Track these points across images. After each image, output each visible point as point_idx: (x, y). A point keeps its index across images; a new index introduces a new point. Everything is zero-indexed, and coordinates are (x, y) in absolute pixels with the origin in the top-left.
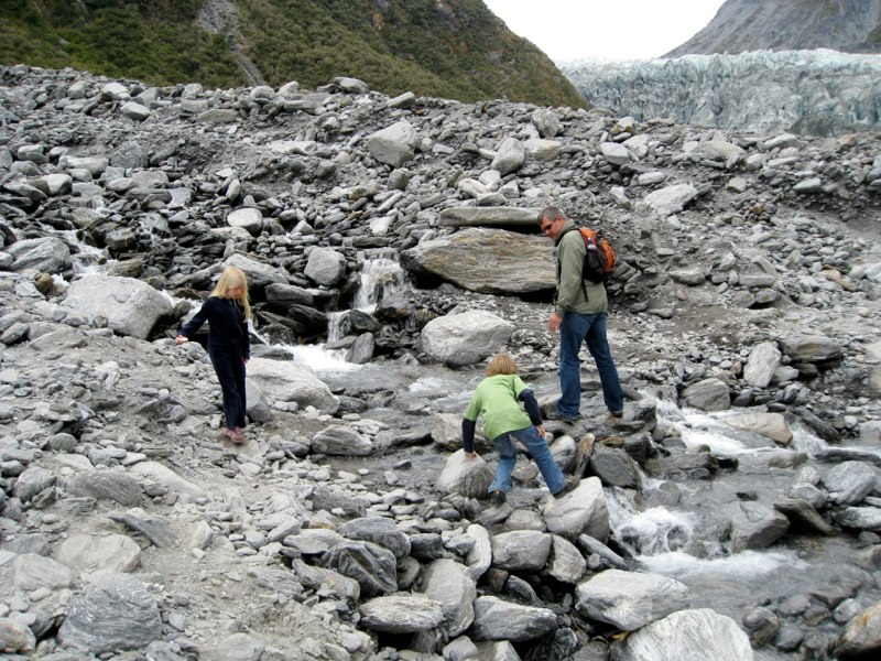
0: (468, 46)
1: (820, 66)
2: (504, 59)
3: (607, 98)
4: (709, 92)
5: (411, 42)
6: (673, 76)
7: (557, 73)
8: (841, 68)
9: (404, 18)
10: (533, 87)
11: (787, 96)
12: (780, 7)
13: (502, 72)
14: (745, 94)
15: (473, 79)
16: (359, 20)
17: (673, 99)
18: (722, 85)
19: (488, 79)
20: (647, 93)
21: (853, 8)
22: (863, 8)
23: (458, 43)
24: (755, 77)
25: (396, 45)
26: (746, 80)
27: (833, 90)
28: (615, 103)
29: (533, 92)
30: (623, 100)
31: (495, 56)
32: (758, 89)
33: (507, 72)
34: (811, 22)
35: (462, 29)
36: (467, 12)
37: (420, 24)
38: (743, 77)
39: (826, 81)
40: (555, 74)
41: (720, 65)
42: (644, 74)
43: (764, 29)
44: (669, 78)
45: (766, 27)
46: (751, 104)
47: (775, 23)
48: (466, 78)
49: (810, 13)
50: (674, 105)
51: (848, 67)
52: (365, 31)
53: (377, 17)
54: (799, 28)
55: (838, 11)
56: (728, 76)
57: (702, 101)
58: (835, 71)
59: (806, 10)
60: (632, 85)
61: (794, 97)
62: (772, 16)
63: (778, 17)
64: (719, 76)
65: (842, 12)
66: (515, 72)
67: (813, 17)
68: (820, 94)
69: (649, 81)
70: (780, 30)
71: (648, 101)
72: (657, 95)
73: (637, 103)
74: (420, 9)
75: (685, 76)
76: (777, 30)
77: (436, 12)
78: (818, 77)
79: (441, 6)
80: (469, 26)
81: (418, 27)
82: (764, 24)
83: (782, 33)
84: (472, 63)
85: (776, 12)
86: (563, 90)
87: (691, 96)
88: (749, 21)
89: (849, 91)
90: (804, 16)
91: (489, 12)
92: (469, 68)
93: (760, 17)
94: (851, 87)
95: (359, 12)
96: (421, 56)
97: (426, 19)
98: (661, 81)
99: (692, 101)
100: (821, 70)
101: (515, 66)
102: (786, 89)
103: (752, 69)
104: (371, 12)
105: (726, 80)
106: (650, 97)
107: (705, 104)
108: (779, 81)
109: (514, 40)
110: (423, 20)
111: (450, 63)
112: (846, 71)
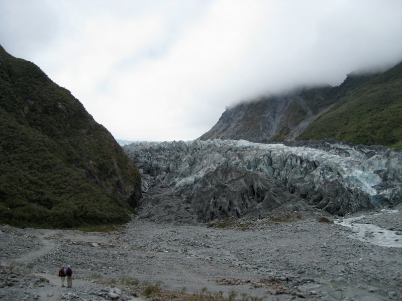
0: (71, 125)
1: (238, 146)
2: (88, 133)
3: (145, 157)
4: (189, 155)
5: (40, 121)
6: (174, 148)
7: (115, 141)
8: (246, 148)
9: (40, 110)
10: (99, 147)
11: (220, 158)
12: (237, 125)
13: (86, 139)
14: (204, 157)
15: (70, 141)
16: (15, 108)
17: (173, 158)
18: (196, 153)
19: (78, 142)
20: (161, 154)
21: (266, 127)
22: (270, 128)
23: (66, 124)
24: (210, 150)
25: (33, 121)
26: (206, 151)
27: (240, 156)
28: (148, 159)
29: (98, 149)
30: (152, 158)
31: (84, 131)
32: (209, 155)
33: (88, 139)
34: (248, 132)
35: (69, 118)
36: (73, 110)
37: (48, 113)
38: (205, 150)
39: (238, 152)
40: (112, 142)
41: (196, 144)
42: (162, 146)
43: (230, 134)
44: (173, 149)
45: (231, 133)
46: (205, 161)
47: (235, 132)
48: (67, 140)
49: (249, 129)
50: (173, 161)
51: (249, 147)
52: (17, 114)
53: (26, 108)
54: (244, 134)
55: (260, 128)
56: (199, 149)
57: (185, 159)
58: (244, 148)
59: (247, 127)
60: (157, 151)
61: (223, 159)
62: (234, 129)
63: (236, 129)
64: (195, 149)
65: (261, 129)
66: (93, 140)
67: (250, 130)
68: (234, 158)
69: (164, 150)
70: (237, 135)
71: (161, 158)
72: (166, 156)
73: (157, 159)
74: (50, 107)
75: (179, 148)
76: (235, 135)
77: (58, 109)
78: (236, 151)
79: (60, 106)
80: (73, 117)
81: (47, 115)
82: (230, 132)
83: (237, 136)
84: (71, 134)
85: (235, 127)
86: (115, 149)
87: (181, 157)
88: (224, 131)
89: (247, 157)
90: (246, 130)
91: (86, 111)
92: (69, 136)
93: (229, 129)
94: (248, 155)
95: (16, 105)
96: (45, 128)
97: (52, 111)
98: (169, 150)
99: (181, 159)
100: (238, 148)
101: (93, 137)
102: (221, 155)
103: (209, 146)
104: (24, 105)
105: (198, 151)
106: (162, 156)
107: (185, 161)
108: (219, 152)
109: (95, 125)
110: (50, 112)
111: (59, 132)
112: (248, 149)
